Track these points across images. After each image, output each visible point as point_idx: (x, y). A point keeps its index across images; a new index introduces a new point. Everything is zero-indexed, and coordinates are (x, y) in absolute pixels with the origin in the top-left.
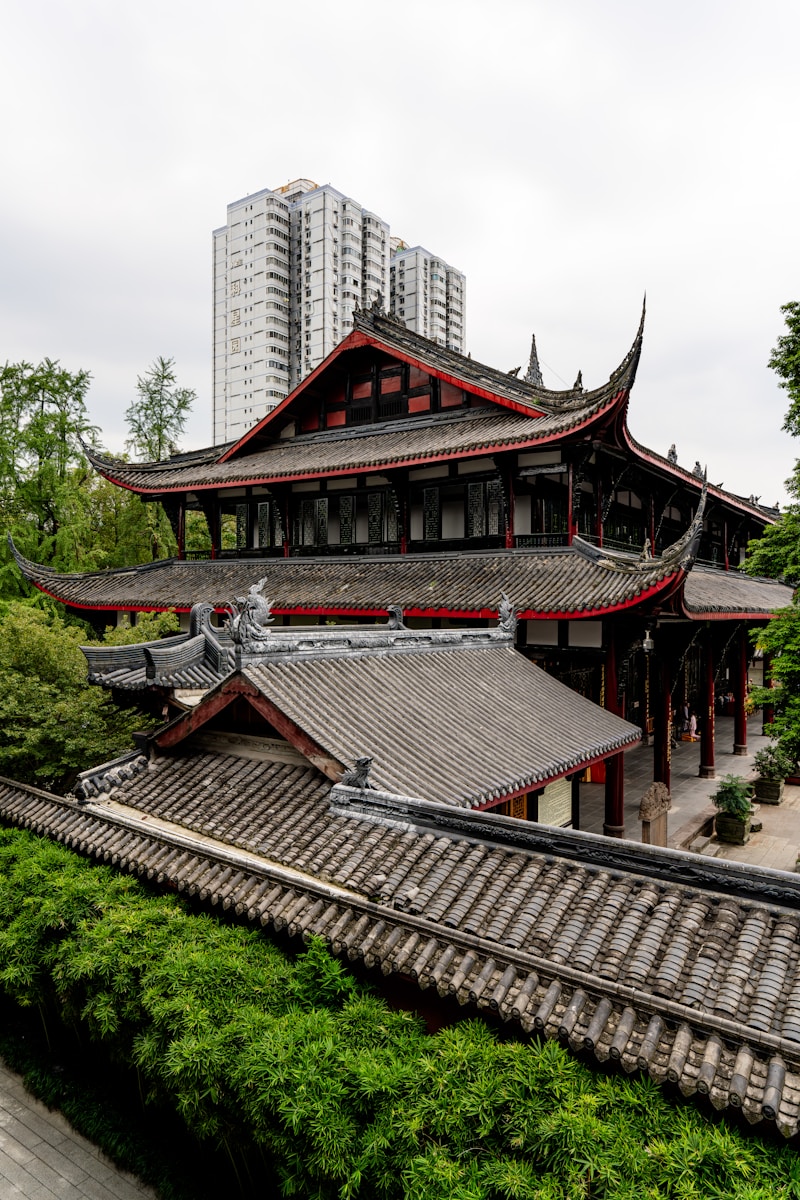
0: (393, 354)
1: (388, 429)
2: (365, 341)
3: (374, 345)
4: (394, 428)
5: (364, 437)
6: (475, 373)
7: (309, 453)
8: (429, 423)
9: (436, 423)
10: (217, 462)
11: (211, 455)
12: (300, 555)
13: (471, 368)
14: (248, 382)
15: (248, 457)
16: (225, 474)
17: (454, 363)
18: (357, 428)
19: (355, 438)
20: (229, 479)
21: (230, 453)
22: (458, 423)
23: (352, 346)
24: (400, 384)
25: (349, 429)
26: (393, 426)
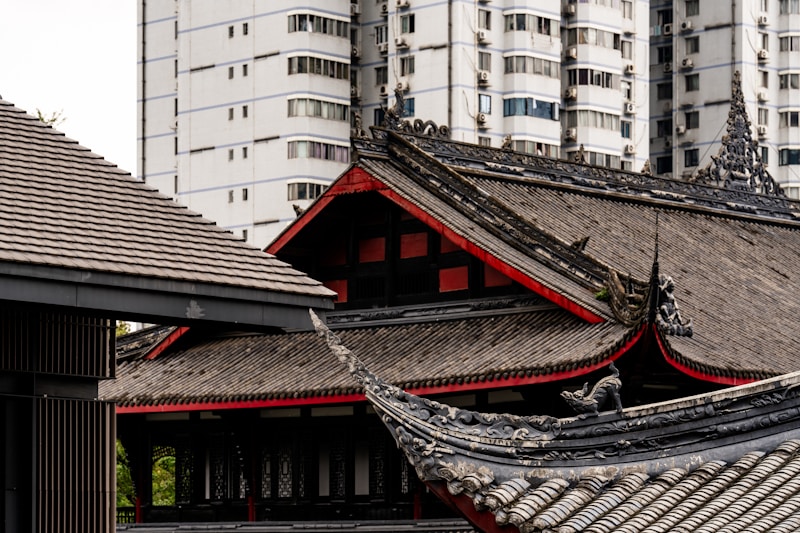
0: (408, 209)
1: (409, 317)
2: (369, 184)
3: (382, 192)
4: (417, 317)
5: (374, 328)
6: (529, 240)
7: (287, 355)
8: (464, 312)
9: (473, 314)
10: (145, 358)
11: (135, 344)
12: (272, 518)
13: (523, 231)
14: (238, 112)
15: (195, 351)
16: (156, 388)
17: (501, 221)
18: (363, 312)
19: (360, 328)
20: (163, 399)
21: (166, 344)
22: (503, 316)
23: (351, 190)
24: (426, 245)
25: (351, 313)
26: (414, 315)
